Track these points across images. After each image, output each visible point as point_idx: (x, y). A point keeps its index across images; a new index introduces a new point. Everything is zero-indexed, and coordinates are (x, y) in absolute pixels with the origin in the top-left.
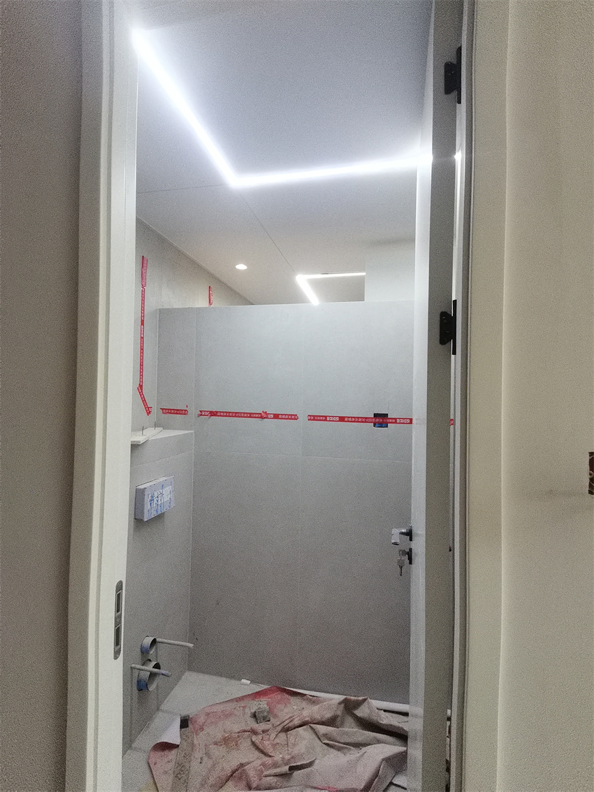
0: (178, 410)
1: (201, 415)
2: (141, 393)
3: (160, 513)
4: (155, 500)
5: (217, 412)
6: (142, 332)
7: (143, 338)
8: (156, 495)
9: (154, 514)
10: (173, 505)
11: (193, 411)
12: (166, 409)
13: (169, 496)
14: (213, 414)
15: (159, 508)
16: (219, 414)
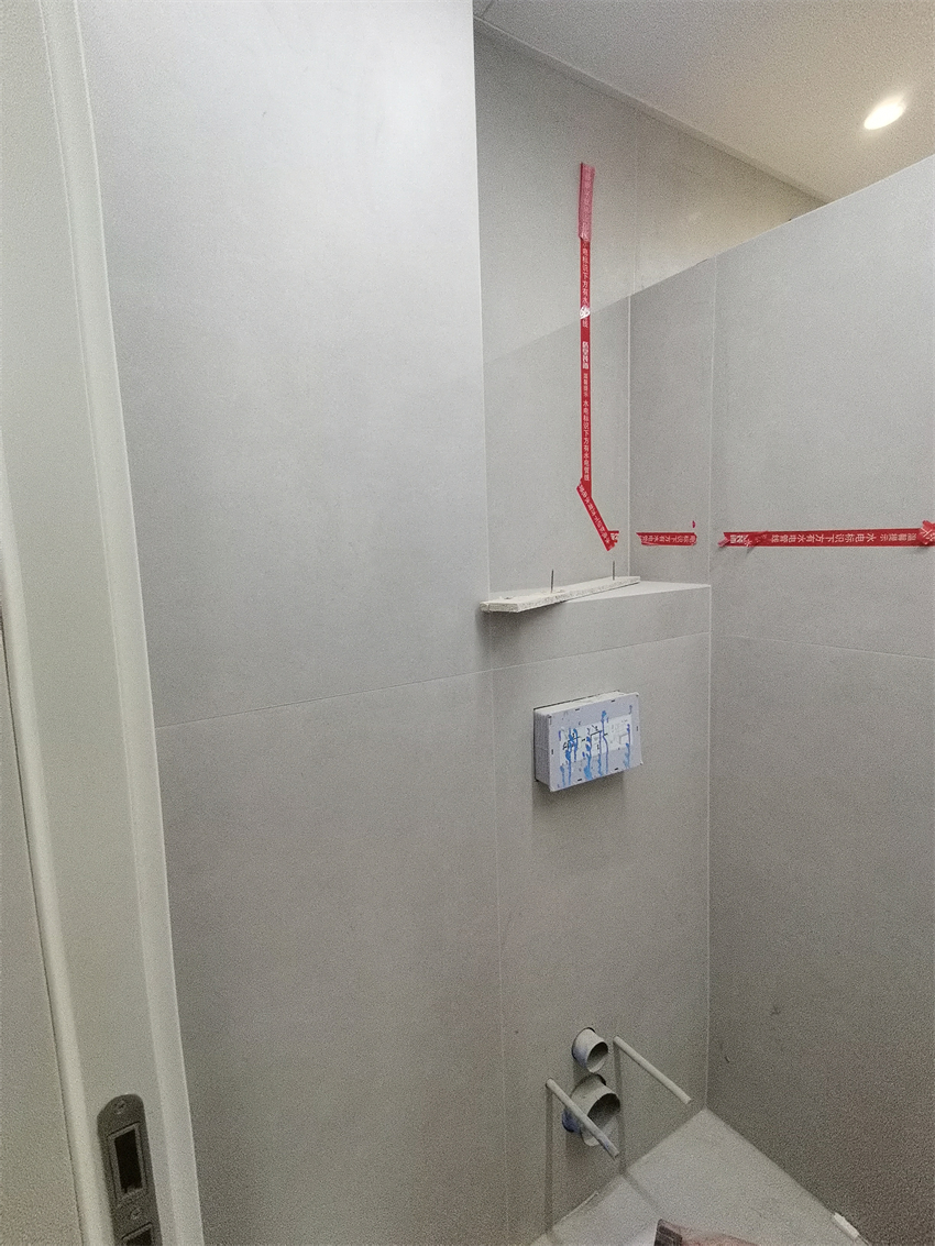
0: (673, 535)
1: (728, 544)
2: (588, 501)
3: (595, 775)
4: (582, 746)
5: (770, 534)
6: (586, 357)
7: (588, 371)
8: (582, 733)
9: (577, 777)
10: (637, 760)
11: (709, 537)
12: (648, 534)
13: (625, 740)
14: (759, 539)
15: (594, 765)
16: (775, 539)
